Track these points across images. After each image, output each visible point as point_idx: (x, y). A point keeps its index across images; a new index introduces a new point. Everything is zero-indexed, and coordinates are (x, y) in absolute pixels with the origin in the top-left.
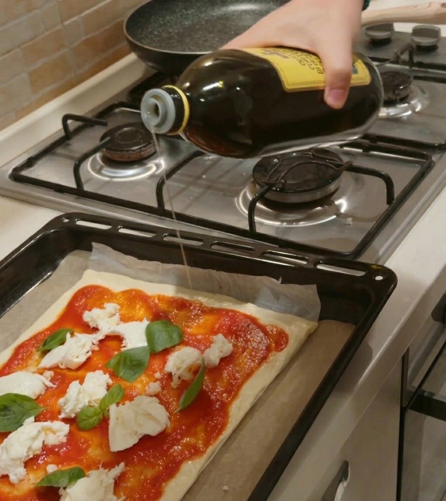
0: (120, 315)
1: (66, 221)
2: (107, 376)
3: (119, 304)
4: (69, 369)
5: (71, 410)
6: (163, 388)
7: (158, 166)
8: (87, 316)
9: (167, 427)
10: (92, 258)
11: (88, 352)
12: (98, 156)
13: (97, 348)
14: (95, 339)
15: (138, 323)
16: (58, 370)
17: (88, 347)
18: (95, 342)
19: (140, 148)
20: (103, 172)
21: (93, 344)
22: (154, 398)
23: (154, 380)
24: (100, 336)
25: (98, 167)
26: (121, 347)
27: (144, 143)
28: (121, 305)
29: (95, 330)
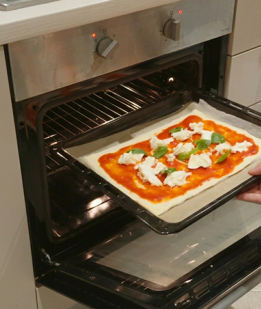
0: (204, 127)
2: (193, 145)
4: (179, 140)
6: (213, 155)
8: (191, 125)
9: (210, 166)
11: (188, 137)
13: (191, 136)
14: (192, 133)
16: (176, 140)
17: (188, 135)
23: (210, 152)
26: (200, 138)
28: (205, 124)
29: (192, 130)
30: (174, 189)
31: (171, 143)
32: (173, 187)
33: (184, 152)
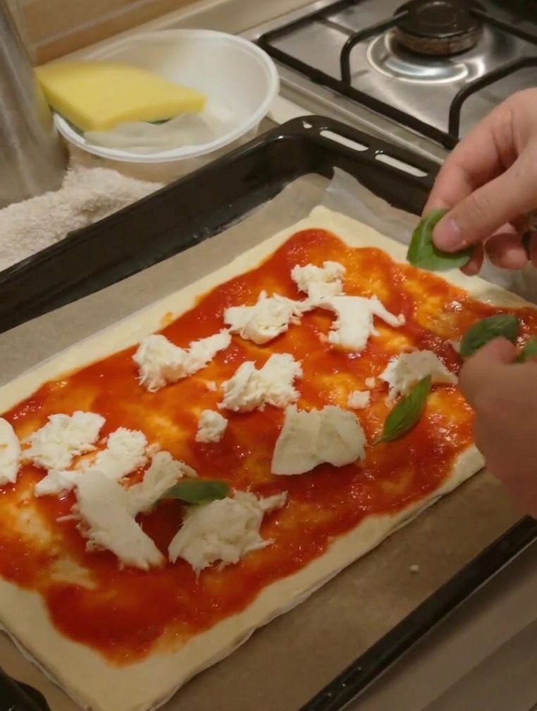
0: (343, 282)
1: (307, 126)
2: (298, 364)
3: (347, 266)
4: (251, 342)
5: (235, 401)
6: (372, 402)
7: (472, 70)
8: (298, 273)
9: (359, 459)
10: (329, 189)
11: (284, 325)
12: (387, 37)
13: (297, 322)
14: (298, 308)
15: (365, 300)
16: (237, 339)
17: (285, 319)
18: (298, 312)
19: (449, 37)
20: (387, 64)
21: (294, 315)
22: (354, 414)
23: (363, 388)
24: (306, 305)
25: (382, 55)
26: (330, 330)
27: (459, 29)
28: (350, 269)
29: (303, 295)
30: (209, 580)
31: (220, 355)
32: (206, 571)
33: (263, 395)
